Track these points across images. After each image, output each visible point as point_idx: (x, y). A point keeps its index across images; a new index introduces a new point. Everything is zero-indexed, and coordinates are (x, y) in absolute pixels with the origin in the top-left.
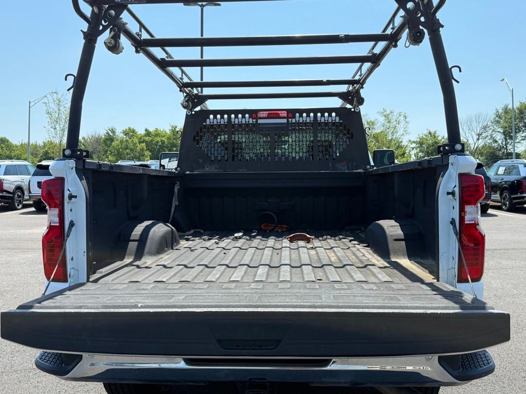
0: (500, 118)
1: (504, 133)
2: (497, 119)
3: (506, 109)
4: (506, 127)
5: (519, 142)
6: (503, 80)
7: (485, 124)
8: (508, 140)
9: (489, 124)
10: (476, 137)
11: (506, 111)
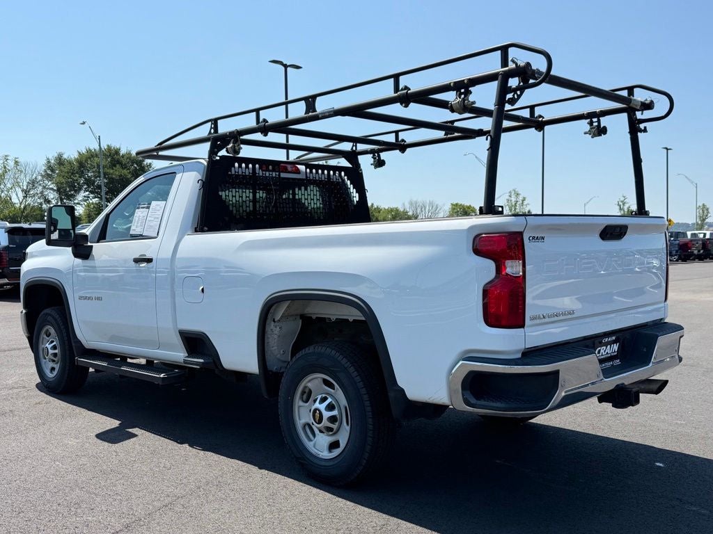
0: (53, 171)
1: (58, 190)
2: (49, 172)
3: (60, 159)
4: (62, 183)
5: (78, 203)
6: (84, 123)
7: (34, 177)
8: (65, 201)
9: (40, 178)
10: (21, 195)
11: (60, 161)
